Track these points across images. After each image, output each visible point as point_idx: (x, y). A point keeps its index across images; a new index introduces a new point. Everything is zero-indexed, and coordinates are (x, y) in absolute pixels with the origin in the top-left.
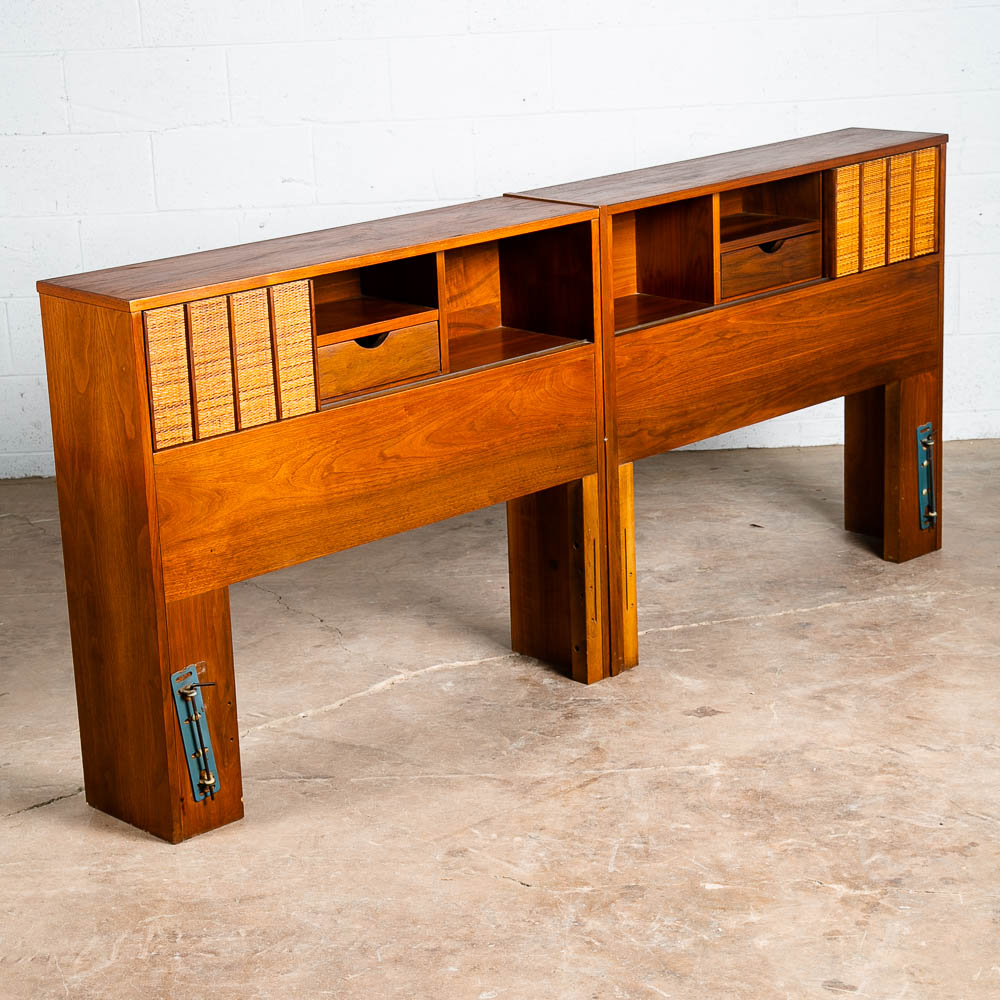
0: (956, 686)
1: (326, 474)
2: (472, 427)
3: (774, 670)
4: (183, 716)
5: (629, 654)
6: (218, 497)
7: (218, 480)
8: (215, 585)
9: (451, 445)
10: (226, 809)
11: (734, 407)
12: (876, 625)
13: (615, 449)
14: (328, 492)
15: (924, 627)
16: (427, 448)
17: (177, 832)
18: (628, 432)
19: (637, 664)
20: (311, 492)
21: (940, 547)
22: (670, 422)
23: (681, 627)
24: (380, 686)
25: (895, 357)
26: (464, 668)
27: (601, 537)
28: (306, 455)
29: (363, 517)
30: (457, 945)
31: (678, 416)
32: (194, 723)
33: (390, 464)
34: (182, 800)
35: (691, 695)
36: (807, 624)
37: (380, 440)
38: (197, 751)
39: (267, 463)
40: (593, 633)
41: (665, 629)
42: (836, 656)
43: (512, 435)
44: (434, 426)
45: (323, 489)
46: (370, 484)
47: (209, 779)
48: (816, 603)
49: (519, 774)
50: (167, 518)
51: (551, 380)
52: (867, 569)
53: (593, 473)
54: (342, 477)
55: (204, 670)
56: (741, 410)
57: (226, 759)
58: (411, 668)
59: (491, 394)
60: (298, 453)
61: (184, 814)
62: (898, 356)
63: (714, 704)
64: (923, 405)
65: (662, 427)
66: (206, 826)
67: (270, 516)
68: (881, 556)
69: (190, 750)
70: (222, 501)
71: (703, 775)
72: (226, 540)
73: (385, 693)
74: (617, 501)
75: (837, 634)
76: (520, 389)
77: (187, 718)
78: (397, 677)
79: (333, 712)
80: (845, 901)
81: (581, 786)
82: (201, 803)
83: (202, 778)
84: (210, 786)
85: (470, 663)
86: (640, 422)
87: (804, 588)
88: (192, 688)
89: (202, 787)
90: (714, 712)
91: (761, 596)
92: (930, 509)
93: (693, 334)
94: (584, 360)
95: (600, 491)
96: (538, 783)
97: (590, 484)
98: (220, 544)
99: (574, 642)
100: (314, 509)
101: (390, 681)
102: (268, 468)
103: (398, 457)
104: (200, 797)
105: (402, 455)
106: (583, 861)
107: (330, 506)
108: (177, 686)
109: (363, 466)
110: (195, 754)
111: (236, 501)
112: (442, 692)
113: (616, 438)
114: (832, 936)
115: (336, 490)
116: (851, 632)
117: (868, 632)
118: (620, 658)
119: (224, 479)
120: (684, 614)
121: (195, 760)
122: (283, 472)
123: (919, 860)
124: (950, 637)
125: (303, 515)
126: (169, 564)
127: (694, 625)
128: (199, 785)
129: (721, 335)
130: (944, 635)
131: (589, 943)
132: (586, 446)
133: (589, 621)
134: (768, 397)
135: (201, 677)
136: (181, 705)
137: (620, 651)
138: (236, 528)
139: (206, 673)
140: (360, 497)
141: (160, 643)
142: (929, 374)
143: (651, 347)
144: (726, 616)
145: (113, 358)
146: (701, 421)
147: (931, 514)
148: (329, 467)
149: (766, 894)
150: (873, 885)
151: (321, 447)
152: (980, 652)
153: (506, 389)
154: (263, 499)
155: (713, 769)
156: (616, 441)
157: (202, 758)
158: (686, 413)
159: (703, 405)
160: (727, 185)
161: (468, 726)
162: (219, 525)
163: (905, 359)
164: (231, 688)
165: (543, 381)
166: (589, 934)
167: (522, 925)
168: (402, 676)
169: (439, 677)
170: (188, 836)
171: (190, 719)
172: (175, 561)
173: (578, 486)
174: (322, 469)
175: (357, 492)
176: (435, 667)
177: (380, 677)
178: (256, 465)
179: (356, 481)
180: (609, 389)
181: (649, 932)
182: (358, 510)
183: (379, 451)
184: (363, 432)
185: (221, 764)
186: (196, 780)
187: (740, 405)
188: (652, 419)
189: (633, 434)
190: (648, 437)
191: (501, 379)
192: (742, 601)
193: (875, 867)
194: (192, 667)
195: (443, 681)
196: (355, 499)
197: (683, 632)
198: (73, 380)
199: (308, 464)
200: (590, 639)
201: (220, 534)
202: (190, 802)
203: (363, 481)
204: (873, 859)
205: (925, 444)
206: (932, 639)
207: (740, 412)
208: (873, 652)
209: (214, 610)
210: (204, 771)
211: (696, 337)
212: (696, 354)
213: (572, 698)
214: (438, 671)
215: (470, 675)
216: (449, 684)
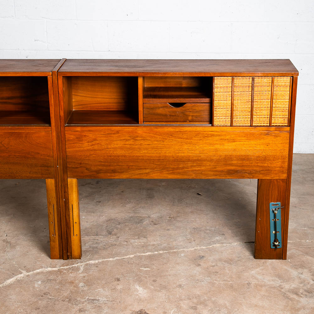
0: (256, 306)
12: (231, 260)
15: (251, 263)
23: (150, 253)
36: (203, 257)
41: (143, 254)
42: (208, 279)
48: (210, 244)
58: (28, 271)
75: (213, 264)
78: (20, 276)
85: (54, 269)
87: (207, 233)
91: (189, 237)
116: (220, 264)
117: (226, 264)
120: (153, 245)
124: (261, 271)
127: (156, 253)
130: (258, 270)
144: (171, 248)
152: (272, 283)
168: (22, 275)
176: (38, 271)
192: (180, 239)
195: (38, 280)
197: (150, 257)
206: (253, 272)
208: (225, 278)
213: (87, 298)
214: (38, 273)
215: (52, 277)
216: (40, 283)
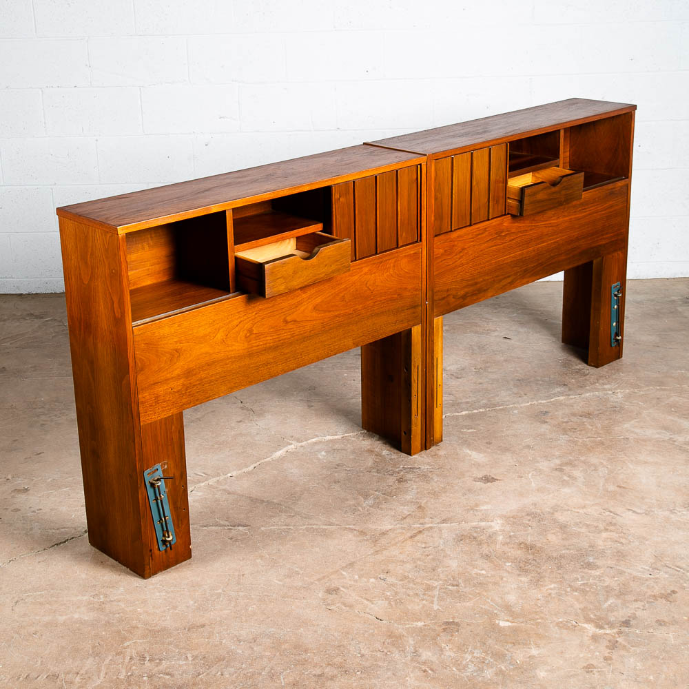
1: (248, 335)
2: (343, 299)
3: (529, 447)
4: (152, 496)
5: (437, 435)
6: (177, 353)
7: (176, 342)
8: (174, 411)
9: (330, 311)
10: (180, 554)
11: (505, 278)
12: (589, 414)
13: (433, 309)
14: (249, 346)
15: (619, 416)
16: (314, 314)
17: (147, 571)
18: (441, 297)
19: (442, 441)
20: (238, 347)
21: (622, 357)
22: (466, 290)
23: (467, 412)
24: (279, 454)
25: (601, 243)
26: (331, 441)
27: (422, 365)
28: (235, 322)
29: (272, 361)
30: (335, 672)
31: (472, 285)
32: (159, 501)
33: (290, 326)
34: (151, 551)
35: (478, 466)
36: (546, 412)
37: (284, 310)
38: (161, 519)
39: (209, 330)
40: (416, 424)
41: (457, 414)
42: (565, 437)
43: (368, 303)
44: (319, 300)
45: (246, 344)
46: (277, 340)
47: (169, 537)
48: (549, 397)
49: (370, 526)
50: (142, 369)
51: (394, 266)
52: (578, 372)
53: (418, 324)
54: (259, 335)
55: (166, 467)
56: (509, 280)
57: (180, 522)
58: (299, 440)
59: (356, 277)
60: (230, 323)
61: (152, 559)
62: (603, 242)
63: (493, 473)
64: (616, 272)
65: (461, 293)
66: (166, 565)
67: (210, 364)
68: (587, 363)
69: (156, 518)
70: (179, 356)
71: (490, 530)
72: (181, 381)
73: (282, 459)
74: (433, 341)
75: (565, 420)
76: (374, 273)
77: (154, 498)
78: (290, 447)
79: (249, 473)
80: (595, 638)
81: (411, 537)
82: (164, 551)
83: (164, 536)
84: (169, 542)
85: (336, 437)
86: (448, 290)
87: (541, 385)
88: (158, 480)
89: (164, 542)
90: (494, 480)
91: (515, 390)
92: (617, 334)
93: (482, 233)
94: (415, 253)
95: (422, 335)
96: (384, 534)
97: (417, 331)
98: (177, 385)
99: (403, 429)
100: (240, 358)
101: (285, 449)
102: (210, 333)
103: (295, 321)
104: (162, 548)
105: (298, 320)
106: (416, 600)
107: (251, 355)
108: (148, 479)
109: (272, 328)
110: (159, 521)
111: (188, 355)
112: (318, 459)
113: (433, 301)
114: (589, 669)
115: (254, 345)
116: (574, 419)
117: (585, 419)
118: (432, 438)
119: (181, 342)
120: (467, 403)
121: (160, 525)
122: (220, 336)
123: (639, 604)
124: (637, 424)
125: (233, 362)
126: (144, 400)
127: (475, 411)
128: (162, 540)
129: (499, 233)
130: (632, 422)
131: (425, 671)
132: (415, 307)
133: (413, 417)
134: (525, 271)
135: (164, 471)
136: (150, 491)
137: (432, 433)
138: (188, 373)
139: (167, 469)
140: (270, 348)
141: (137, 452)
142: (619, 252)
143: (456, 243)
144: (495, 405)
145: (107, 264)
146: (485, 288)
147: (617, 338)
148: (250, 331)
149: (541, 631)
150: (611, 625)
151: (245, 317)
152: (657, 436)
153: (365, 274)
154: (206, 353)
155: (497, 525)
156: (433, 304)
157: (164, 523)
158: (476, 283)
159: (487, 278)
160: (506, 139)
161: (336, 487)
162: (176, 372)
163: (607, 244)
164: (184, 477)
165: (389, 268)
166: (424, 663)
167: (379, 654)
168: (292, 446)
169: (317, 447)
170: (155, 573)
171: (156, 499)
172: (147, 397)
173: (409, 333)
174: (246, 332)
175: (268, 345)
176: (314, 440)
177: (279, 447)
178: (202, 332)
179: (268, 338)
180: (430, 271)
181: (464, 662)
182: (269, 356)
183: (283, 318)
184: (273, 306)
185: (176, 525)
186: (160, 538)
187: (509, 277)
188: (455, 288)
189: (444, 298)
190: (453, 300)
191: (362, 268)
192: (503, 393)
193: (611, 609)
194: (158, 466)
195: (319, 451)
196: (268, 350)
197: (469, 416)
198: (80, 274)
199: (237, 329)
200: (413, 428)
201: (178, 377)
202: (156, 552)
203: (271, 338)
204: (609, 603)
205: (616, 295)
206: (626, 426)
207: (509, 281)
208: (589, 435)
209: (173, 427)
210: (165, 531)
211: (484, 235)
212: (483, 246)
213: (402, 467)
214: (316, 443)
215: (337, 446)
216: (323, 453)
